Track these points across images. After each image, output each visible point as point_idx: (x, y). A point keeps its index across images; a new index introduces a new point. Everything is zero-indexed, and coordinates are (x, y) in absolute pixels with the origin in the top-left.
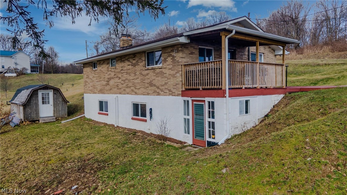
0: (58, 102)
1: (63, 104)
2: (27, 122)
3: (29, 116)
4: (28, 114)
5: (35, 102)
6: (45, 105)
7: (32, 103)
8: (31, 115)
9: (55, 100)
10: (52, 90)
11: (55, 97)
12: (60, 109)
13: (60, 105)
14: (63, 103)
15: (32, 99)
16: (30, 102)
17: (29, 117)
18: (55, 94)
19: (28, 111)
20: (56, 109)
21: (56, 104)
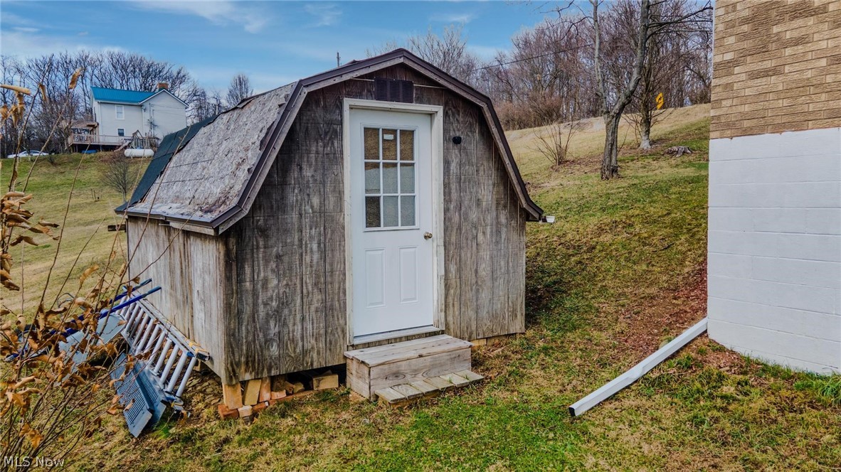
0: (474, 215)
1: (498, 232)
2: (254, 389)
3: (265, 330)
4: (262, 311)
5: (316, 201)
6: (383, 237)
7: (295, 216)
8: (285, 324)
9: (454, 196)
10: (440, 110)
11: (453, 166)
12: (484, 270)
13: (480, 237)
14: (503, 219)
15: (295, 174)
16: (282, 207)
17: (268, 341)
18: (457, 141)
19: (266, 282)
20: (459, 270)
21: (460, 228)
